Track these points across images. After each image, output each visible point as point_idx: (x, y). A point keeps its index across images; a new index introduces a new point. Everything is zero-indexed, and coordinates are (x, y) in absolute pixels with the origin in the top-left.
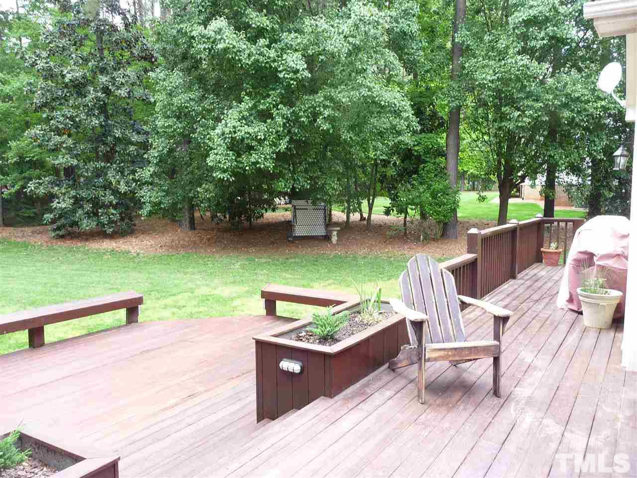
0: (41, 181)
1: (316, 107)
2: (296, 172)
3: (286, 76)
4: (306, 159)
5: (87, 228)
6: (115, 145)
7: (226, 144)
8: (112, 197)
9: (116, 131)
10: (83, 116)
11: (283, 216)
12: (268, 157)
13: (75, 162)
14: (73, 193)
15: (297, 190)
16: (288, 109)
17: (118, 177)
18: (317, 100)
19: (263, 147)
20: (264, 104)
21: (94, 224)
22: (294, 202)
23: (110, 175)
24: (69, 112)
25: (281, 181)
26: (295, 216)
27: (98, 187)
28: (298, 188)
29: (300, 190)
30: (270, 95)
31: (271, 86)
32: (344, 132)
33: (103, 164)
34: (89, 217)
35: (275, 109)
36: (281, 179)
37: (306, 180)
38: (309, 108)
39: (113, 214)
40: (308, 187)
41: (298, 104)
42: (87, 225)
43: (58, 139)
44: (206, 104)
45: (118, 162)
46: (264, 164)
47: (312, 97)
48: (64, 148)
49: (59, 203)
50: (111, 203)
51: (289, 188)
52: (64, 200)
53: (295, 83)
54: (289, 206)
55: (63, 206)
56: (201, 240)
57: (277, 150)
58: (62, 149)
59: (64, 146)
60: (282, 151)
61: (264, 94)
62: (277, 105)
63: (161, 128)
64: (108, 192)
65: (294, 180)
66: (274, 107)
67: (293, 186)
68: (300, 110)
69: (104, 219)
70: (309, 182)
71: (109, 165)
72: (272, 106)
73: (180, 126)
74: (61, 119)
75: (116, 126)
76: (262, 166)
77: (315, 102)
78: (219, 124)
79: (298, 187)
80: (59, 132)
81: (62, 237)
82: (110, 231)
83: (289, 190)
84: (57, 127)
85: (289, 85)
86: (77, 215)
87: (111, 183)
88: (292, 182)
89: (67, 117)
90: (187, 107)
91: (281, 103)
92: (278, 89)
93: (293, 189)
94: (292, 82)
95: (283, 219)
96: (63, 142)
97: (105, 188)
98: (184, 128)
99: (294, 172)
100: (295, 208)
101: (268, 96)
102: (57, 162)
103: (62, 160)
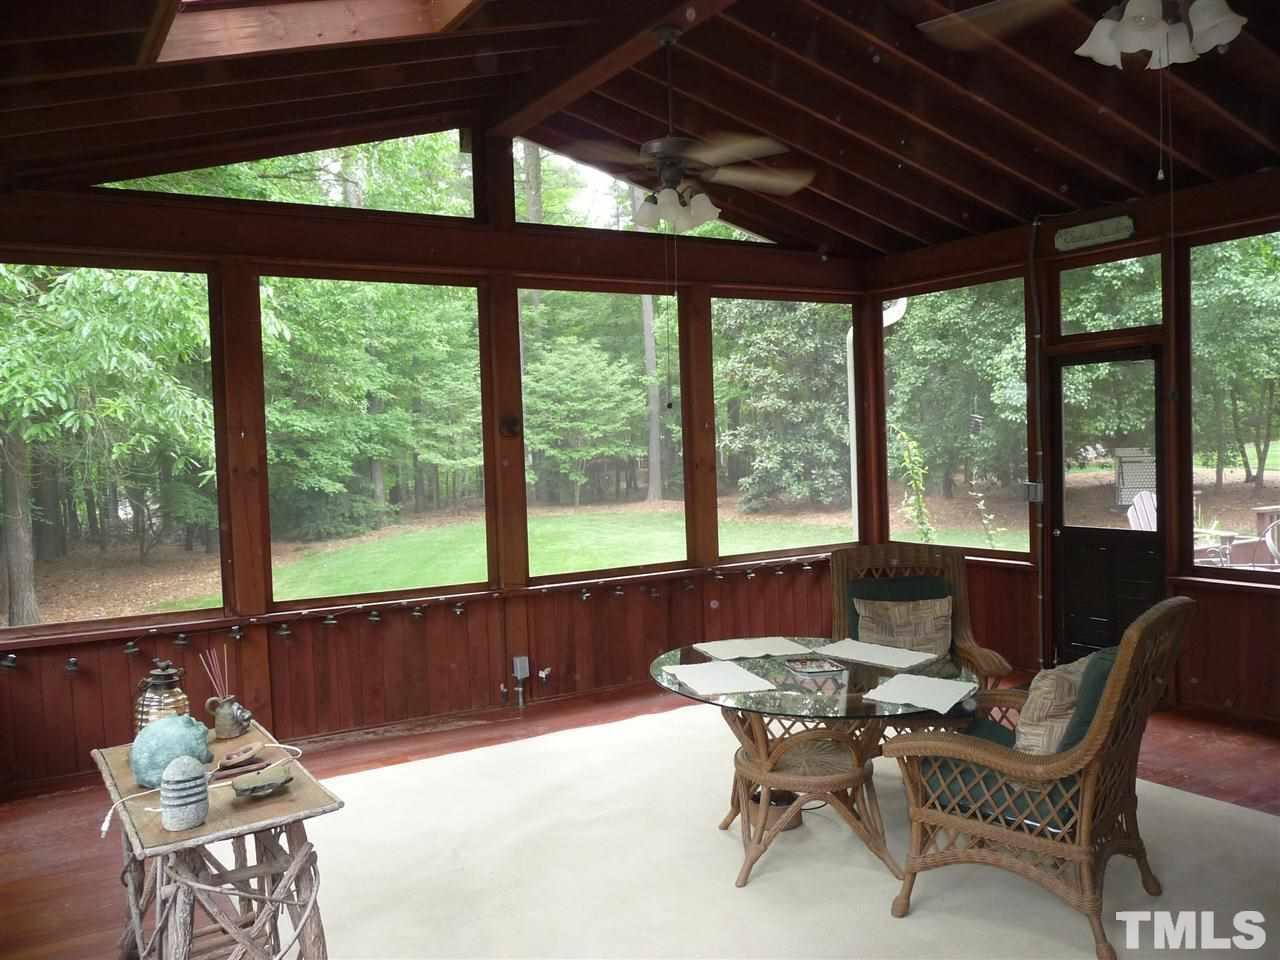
0: (736, 432)
1: (1152, 313)
2: (1123, 405)
3: (1106, 274)
4: (1138, 387)
5: (799, 497)
6: (833, 375)
7: (1019, 372)
8: (831, 451)
9: (836, 356)
10: (792, 338)
11: (1095, 478)
12: (1080, 388)
13: (783, 403)
14: (779, 447)
15: (1125, 433)
16: (1110, 319)
17: (839, 422)
18: (1154, 303)
19: (1073, 374)
20: (1074, 313)
21: (806, 492)
22: (1120, 452)
23: (830, 419)
24: (773, 333)
25: (1099, 421)
26: (1120, 474)
27: (811, 438)
28: (1127, 430)
29: (1130, 431)
30: (1082, 300)
31: (1082, 288)
32: (1198, 346)
33: (817, 404)
34: (799, 480)
35: (1089, 319)
36: (1099, 417)
37: (1139, 416)
38: (1142, 314)
39: (833, 476)
40: (1143, 427)
41: (1125, 309)
42: (798, 491)
43: (761, 372)
44: (983, 315)
45: (838, 400)
46: (1075, 398)
47: (1146, 299)
48: (768, 384)
49: (761, 462)
50: (829, 459)
51: (1112, 430)
52: (768, 458)
53: (1119, 283)
54: (1110, 460)
55: (769, 466)
56: (966, 514)
57: (1094, 377)
58: (765, 386)
59: (769, 381)
60: (1101, 378)
61: (1072, 299)
62: (1094, 313)
63: (921, 353)
64: (824, 444)
65: (1120, 418)
66: (1088, 316)
67: (1118, 427)
68: (1128, 318)
69: (820, 484)
70: (1144, 419)
71: (825, 404)
72: (1084, 315)
73: (946, 348)
74: (764, 344)
75: (836, 348)
76: (1073, 401)
77: (1152, 306)
78: (1008, 346)
79: (1126, 428)
80: (760, 362)
81: (754, 511)
82: (827, 500)
83: (1112, 433)
84: (758, 356)
85: (1110, 286)
86: (784, 478)
87: (829, 431)
88: (1117, 420)
89: (771, 341)
90: (957, 323)
91: (1098, 310)
92: (1093, 291)
93: (1119, 431)
94: (1115, 282)
95: (1097, 483)
96: (766, 377)
97: (820, 437)
98: (952, 352)
99: (1119, 407)
100: (1121, 462)
101: (1079, 301)
102: (760, 405)
103: (769, 402)
